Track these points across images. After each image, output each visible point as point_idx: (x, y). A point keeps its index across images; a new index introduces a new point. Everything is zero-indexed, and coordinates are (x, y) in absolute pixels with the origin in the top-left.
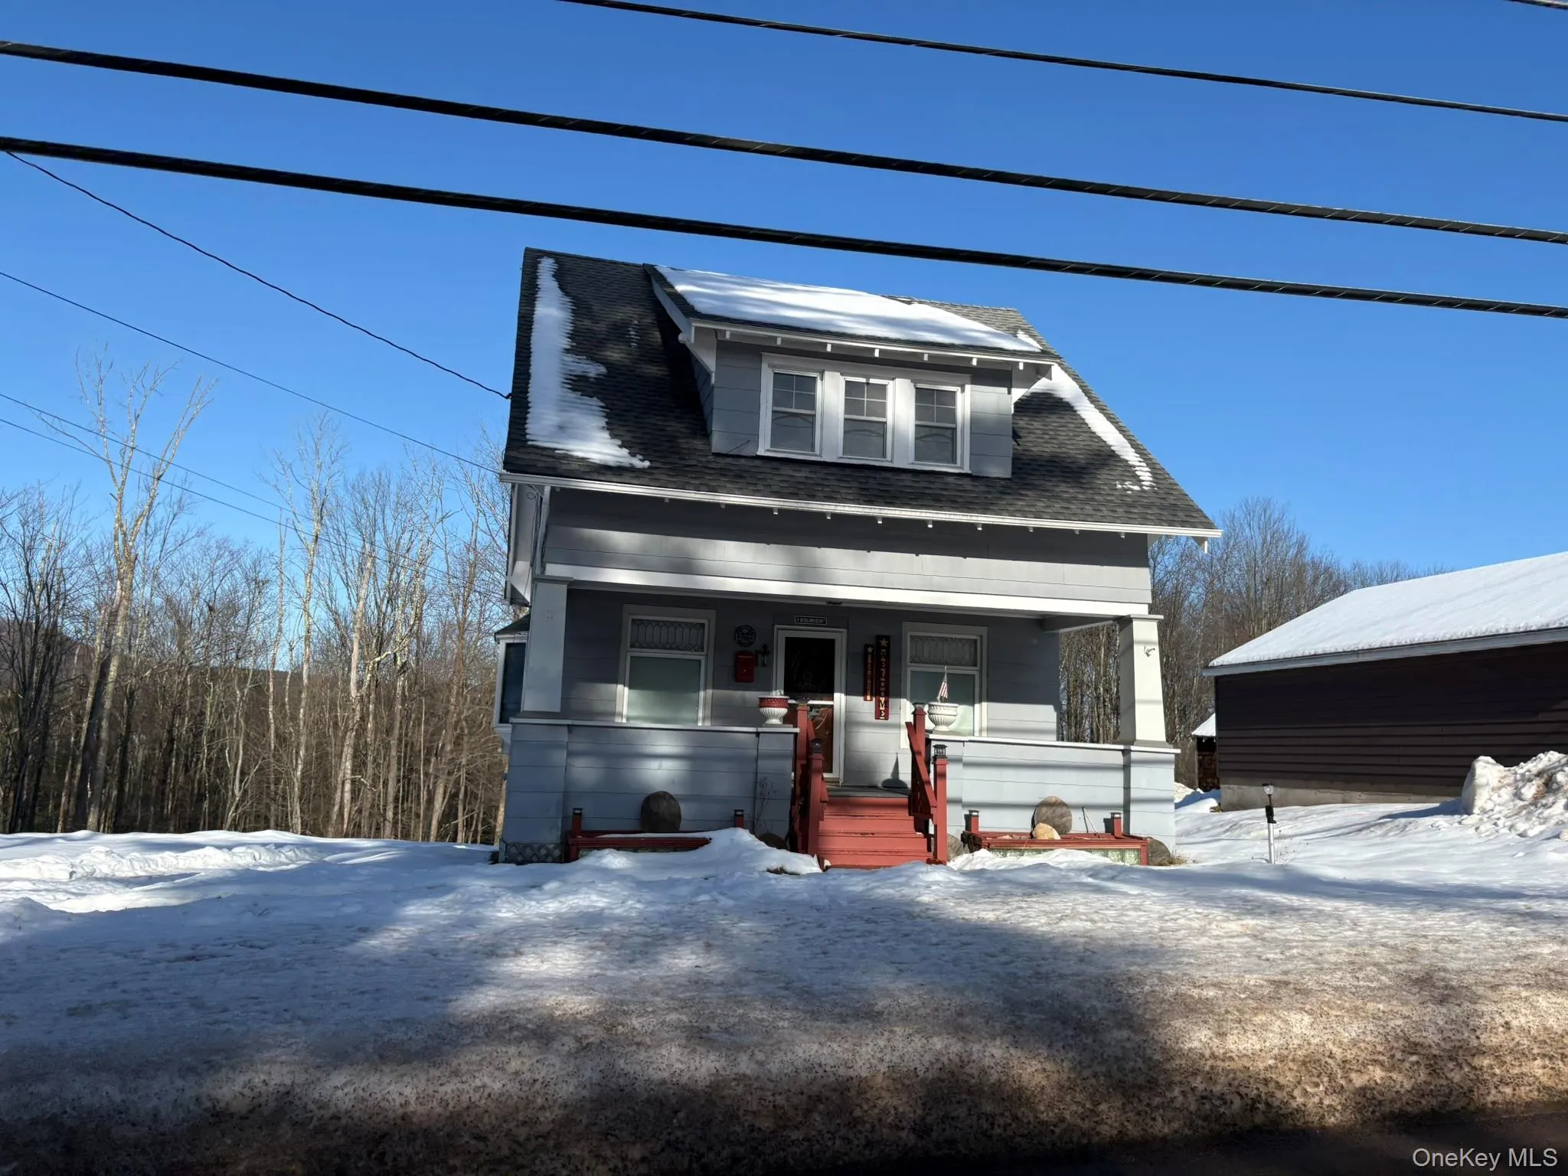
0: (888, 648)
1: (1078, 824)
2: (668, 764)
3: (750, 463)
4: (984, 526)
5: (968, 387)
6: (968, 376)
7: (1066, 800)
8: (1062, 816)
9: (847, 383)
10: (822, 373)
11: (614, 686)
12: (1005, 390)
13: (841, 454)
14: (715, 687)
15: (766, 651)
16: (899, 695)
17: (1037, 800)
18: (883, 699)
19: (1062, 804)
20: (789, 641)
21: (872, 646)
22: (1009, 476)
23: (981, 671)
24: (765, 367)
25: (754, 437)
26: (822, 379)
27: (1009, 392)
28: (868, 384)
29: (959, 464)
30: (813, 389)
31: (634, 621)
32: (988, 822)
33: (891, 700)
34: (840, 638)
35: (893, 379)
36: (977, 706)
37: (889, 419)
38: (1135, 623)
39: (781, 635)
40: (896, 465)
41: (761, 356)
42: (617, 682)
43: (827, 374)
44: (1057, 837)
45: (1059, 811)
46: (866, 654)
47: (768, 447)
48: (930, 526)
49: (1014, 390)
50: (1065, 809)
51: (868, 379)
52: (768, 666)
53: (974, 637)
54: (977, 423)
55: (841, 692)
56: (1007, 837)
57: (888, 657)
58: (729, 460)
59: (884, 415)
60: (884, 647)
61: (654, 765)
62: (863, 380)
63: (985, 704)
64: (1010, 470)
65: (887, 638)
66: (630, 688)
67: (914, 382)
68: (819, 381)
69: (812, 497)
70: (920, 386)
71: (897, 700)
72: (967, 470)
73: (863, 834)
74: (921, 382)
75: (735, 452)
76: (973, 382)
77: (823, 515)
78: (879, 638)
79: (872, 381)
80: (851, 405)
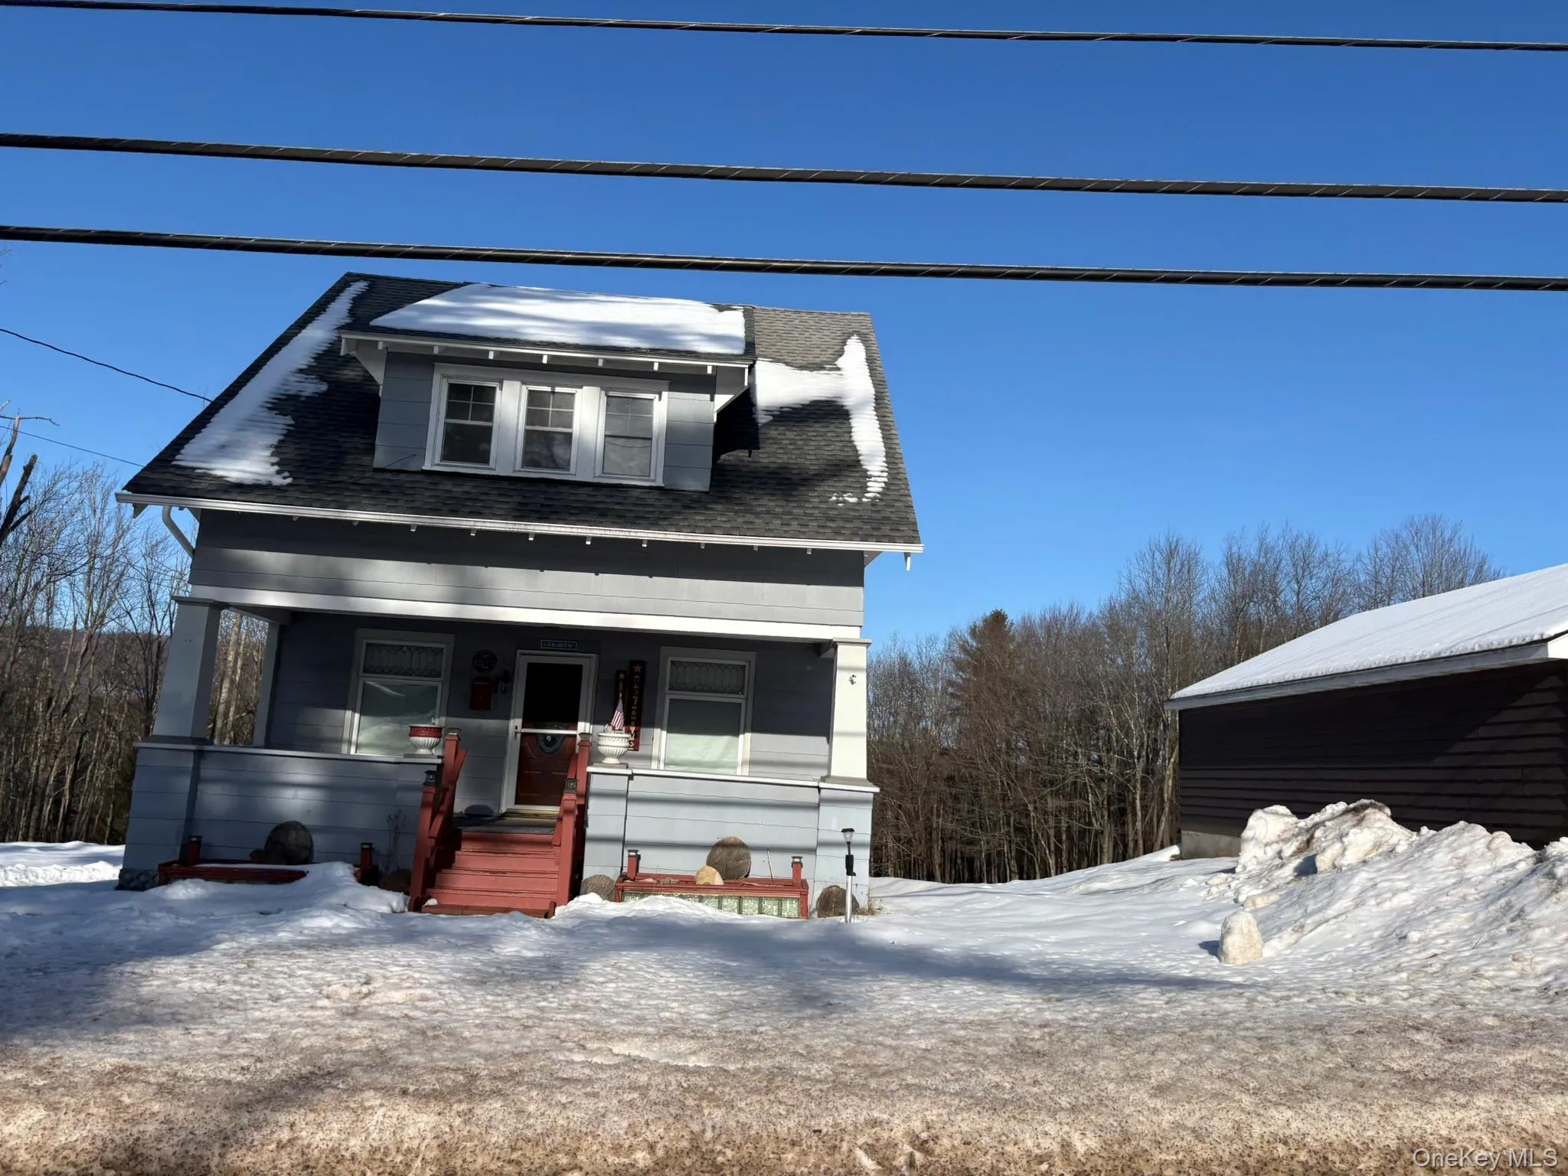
0: (642, 674)
1: (760, 867)
2: (303, 794)
3: (411, 478)
4: (650, 542)
5: (665, 394)
6: (666, 383)
7: (747, 841)
8: (738, 859)
9: (530, 392)
10: (501, 382)
11: (341, 712)
12: (708, 396)
13: (518, 467)
14: (448, 714)
15: (508, 677)
16: (652, 724)
17: (714, 839)
18: (633, 729)
19: (742, 845)
20: (532, 667)
21: (624, 672)
22: (707, 490)
23: (747, 699)
24: (436, 378)
25: (420, 452)
26: (501, 389)
27: (712, 399)
28: (553, 393)
29: (652, 477)
30: (492, 400)
31: (369, 645)
32: (652, 862)
33: (644, 731)
34: (589, 663)
35: (581, 387)
36: (741, 736)
37: (576, 430)
38: (840, 648)
39: (523, 660)
40: (578, 478)
41: (433, 366)
42: (345, 709)
43: (506, 383)
44: (718, 880)
45: (736, 852)
46: (617, 680)
47: (437, 460)
48: (588, 543)
49: (717, 397)
50: (743, 851)
51: (553, 387)
52: (508, 692)
53: (743, 663)
54: (675, 432)
55: (585, 721)
56: (650, 880)
57: (642, 684)
58: (388, 476)
59: (570, 426)
60: (637, 673)
61: (289, 793)
62: (548, 389)
63: (748, 735)
64: (708, 482)
65: (643, 664)
66: (362, 713)
67: (606, 389)
68: (498, 391)
69: (454, 513)
70: (611, 394)
71: (648, 730)
72: (660, 483)
73: (493, 872)
74: (612, 389)
75: (397, 467)
76: (670, 390)
77: (466, 532)
78: (633, 663)
79: (558, 389)
80: (532, 416)
